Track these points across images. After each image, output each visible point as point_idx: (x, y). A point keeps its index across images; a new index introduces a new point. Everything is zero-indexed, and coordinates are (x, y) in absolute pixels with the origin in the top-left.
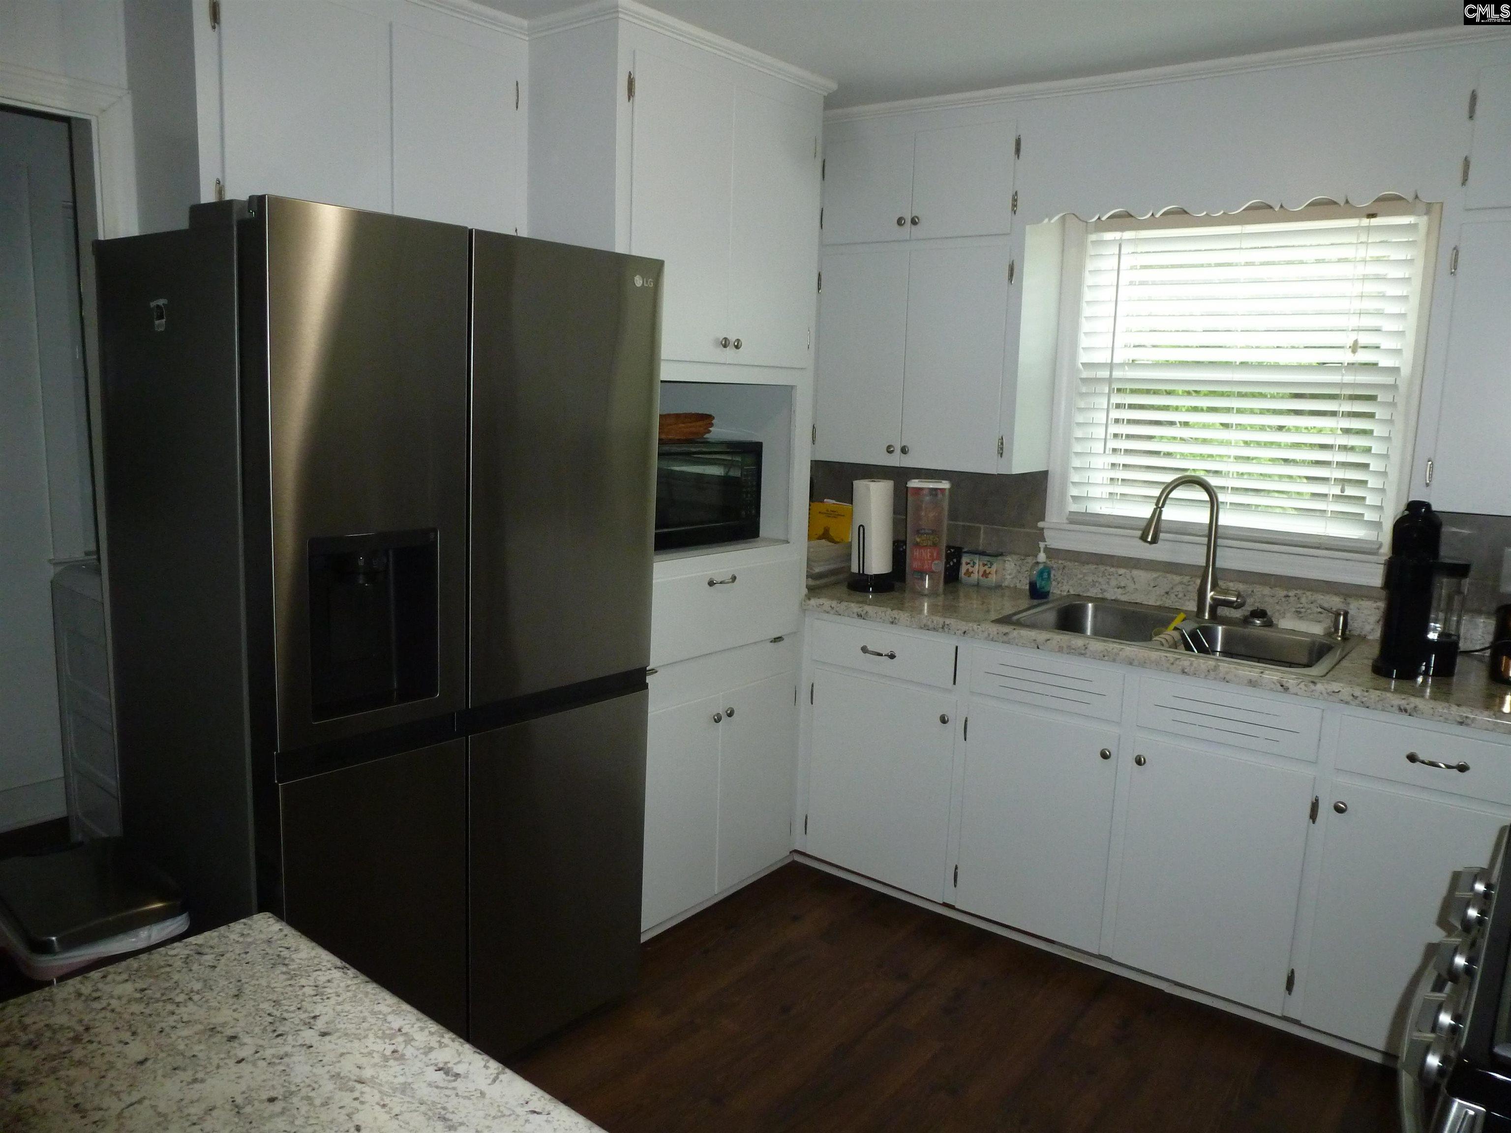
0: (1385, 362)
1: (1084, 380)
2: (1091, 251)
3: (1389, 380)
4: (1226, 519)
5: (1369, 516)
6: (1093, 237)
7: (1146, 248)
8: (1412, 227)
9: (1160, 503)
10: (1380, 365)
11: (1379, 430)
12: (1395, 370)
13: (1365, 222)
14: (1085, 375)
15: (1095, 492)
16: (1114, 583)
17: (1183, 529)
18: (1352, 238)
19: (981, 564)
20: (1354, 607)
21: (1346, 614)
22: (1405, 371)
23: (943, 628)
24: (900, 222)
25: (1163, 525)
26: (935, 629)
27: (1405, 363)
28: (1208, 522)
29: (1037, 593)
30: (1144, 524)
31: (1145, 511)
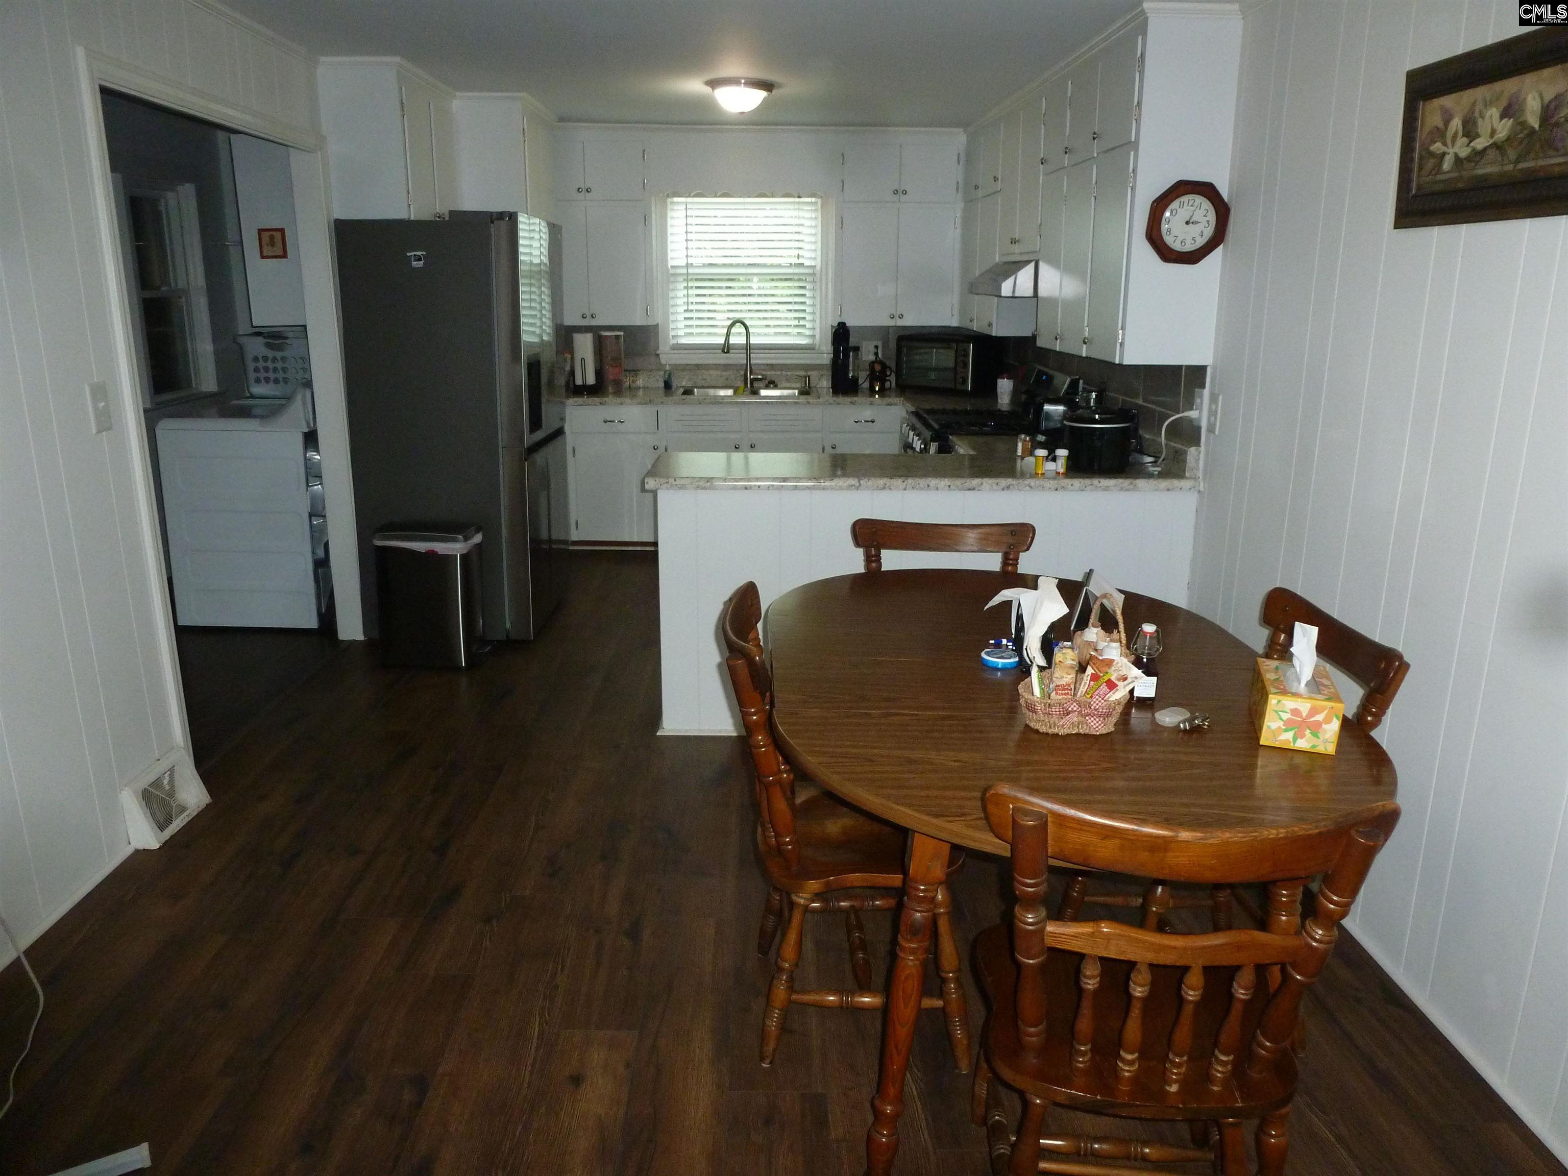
0: (807, 263)
1: (672, 274)
2: (669, 207)
3: (811, 271)
4: (754, 340)
5: (808, 333)
6: (669, 200)
7: (700, 207)
8: (816, 203)
9: (728, 335)
10: (805, 265)
11: (808, 294)
12: (814, 267)
13: (797, 200)
14: (672, 271)
15: (681, 333)
16: (700, 377)
17: (738, 347)
18: (792, 207)
19: (631, 376)
20: (814, 374)
21: (809, 377)
22: (818, 267)
23: (650, 402)
24: (579, 190)
25: (731, 346)
26: (645, 403)
27: (818, 263)
28: (745, 342)
29: (668, 386)
30: (722, 346)
31: (721, 341)
